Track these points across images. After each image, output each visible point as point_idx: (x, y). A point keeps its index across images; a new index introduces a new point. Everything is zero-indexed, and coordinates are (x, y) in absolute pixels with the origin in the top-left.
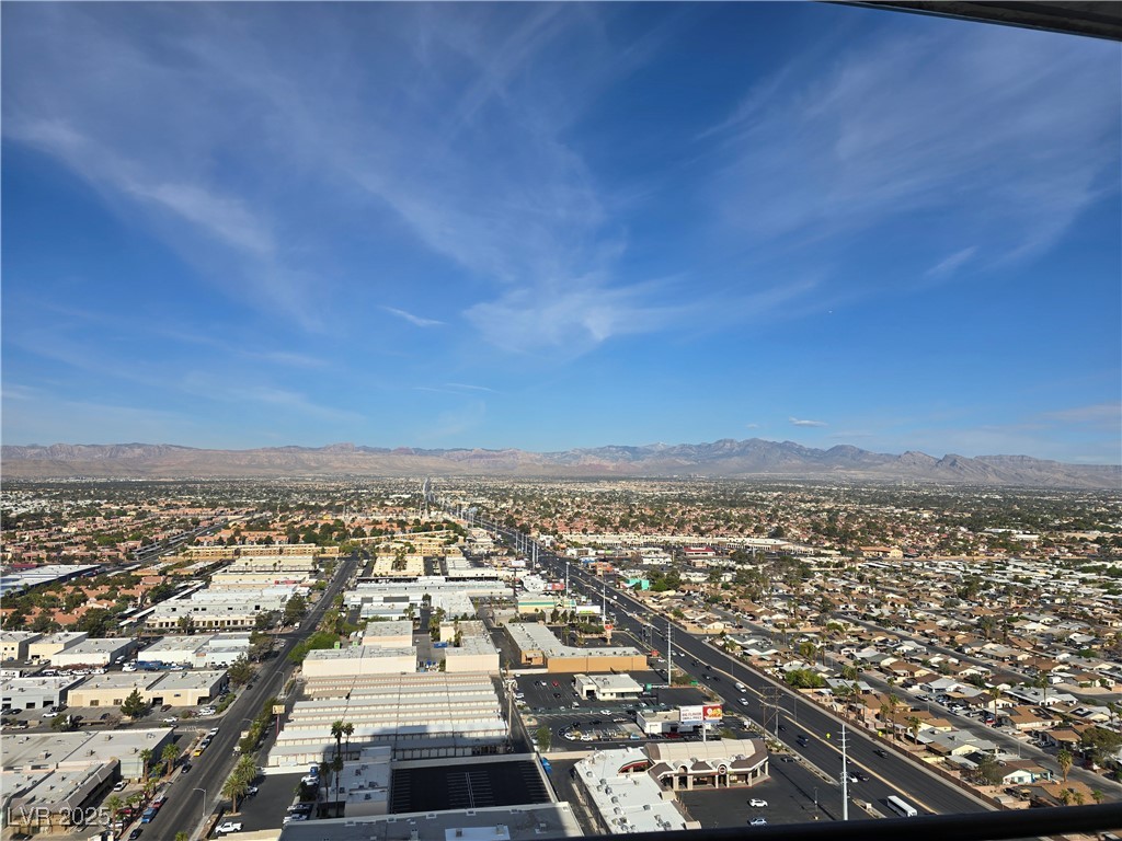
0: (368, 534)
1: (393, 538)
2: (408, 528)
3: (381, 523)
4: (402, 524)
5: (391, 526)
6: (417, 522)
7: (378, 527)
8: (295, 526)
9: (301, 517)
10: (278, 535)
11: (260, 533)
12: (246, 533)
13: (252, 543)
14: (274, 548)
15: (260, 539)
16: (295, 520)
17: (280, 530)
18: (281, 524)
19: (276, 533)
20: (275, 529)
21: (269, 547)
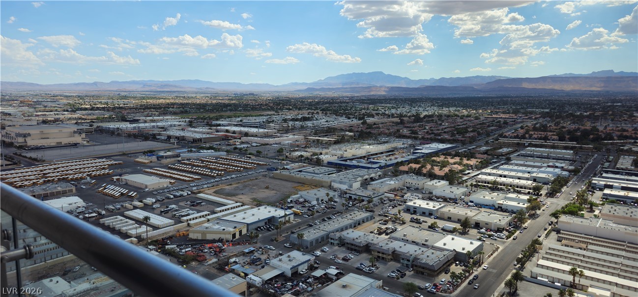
8: (564, 130)
9: (569, 122)
10: (552, 135)
11: (541, 133)
12: (532, 133)
13: (536, 139)
14: (549, 143)
15: (541, 137)
16: (564, 125)
17: (554, 132)
18: (555, 127)
19: (551, 133)
20: (551, 131)
21: (546, 142)
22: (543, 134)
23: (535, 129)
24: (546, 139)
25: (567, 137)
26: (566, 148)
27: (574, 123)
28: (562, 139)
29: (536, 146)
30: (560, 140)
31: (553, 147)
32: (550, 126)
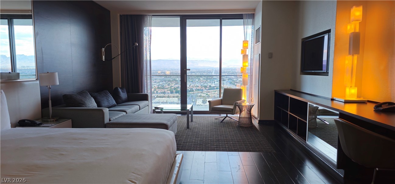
0: (194, 90)
1: (202, 92)
2: (207, 88)
3: (199, 87)
4: (206, 87)
5: (202, 88)
6: (210, 86)
7: (198, 88)
8: (172, 88)
9: (174, 84)
10: (167, 91)
11: (162, 90)
12: (157, 90)
13: (160, 93)
14: (166, 95)
15: (162, 92)
16: (172, 85)
17: (168, 89)
18: (168, 87)
19: (166, 90)
20: (166, 89)
21: (165, 95)
22: (163, 90)
23: (158, 88)
24: (164, 93)
25: (174, 91)
26: (174, 97)
27: (176, 84)
28: (172, 93)
29: (160, 97)
30: (171, 93)
31: (169, 97)
32: (166, 86)
